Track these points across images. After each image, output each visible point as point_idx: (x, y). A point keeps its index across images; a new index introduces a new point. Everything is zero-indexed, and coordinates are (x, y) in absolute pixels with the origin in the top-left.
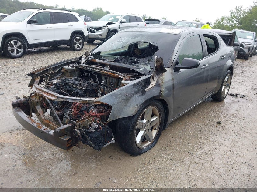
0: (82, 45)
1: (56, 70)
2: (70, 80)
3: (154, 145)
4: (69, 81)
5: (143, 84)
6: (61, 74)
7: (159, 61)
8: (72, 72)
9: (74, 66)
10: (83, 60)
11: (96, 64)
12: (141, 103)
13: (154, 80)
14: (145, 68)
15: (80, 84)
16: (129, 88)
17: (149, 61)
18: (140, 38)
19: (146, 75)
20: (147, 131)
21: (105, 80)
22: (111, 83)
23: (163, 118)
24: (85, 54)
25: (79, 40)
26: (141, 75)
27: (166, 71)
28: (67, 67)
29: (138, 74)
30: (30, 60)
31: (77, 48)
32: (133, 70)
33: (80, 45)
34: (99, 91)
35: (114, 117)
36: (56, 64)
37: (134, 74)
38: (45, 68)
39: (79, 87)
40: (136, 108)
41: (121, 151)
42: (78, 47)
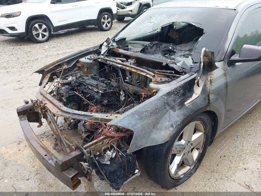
0: (110, 24)
1: (71, 63)
2: (85, 78)
3: (196, 171)
4: (84, 80)
5: (182, 91)
6: (77, 68)
7: (207, 56)
8: (89, 66)
9: (92, 58)
10: (104, 50)
11: (119, 55)
12: (178, 123)
13: (199, 86)
14: (184, 62)
15: (97, 85)
16: (159, 100)
17: (190, 50)
18: (176, 17)
19: (185, 73)
20: (186, 154)
21: (131, 76)
22: (137, 80)
23: (210, 134)
24: (106, 41)
25: (108, 18)
26: (179, 73)
27: (217, 68)
28: (83, 60)
29: (173, 72)
30: (56, 44)
31: (106, 28)
32: (167, 65)
33: (109, 24)
34: (121, 93)
35: (136, 147)
36: (71, 56)
37: (168, 71)
38: (57, 62)
39: (96, 90)
40: (170, 130)
41: (149, 179)
42: (107, 26)
